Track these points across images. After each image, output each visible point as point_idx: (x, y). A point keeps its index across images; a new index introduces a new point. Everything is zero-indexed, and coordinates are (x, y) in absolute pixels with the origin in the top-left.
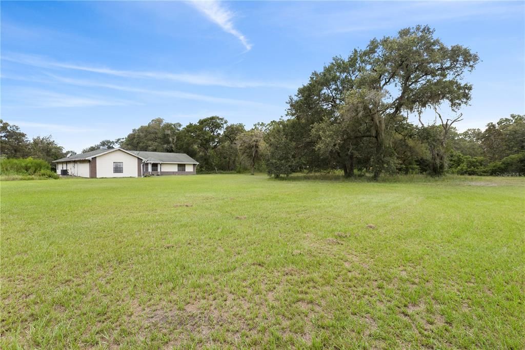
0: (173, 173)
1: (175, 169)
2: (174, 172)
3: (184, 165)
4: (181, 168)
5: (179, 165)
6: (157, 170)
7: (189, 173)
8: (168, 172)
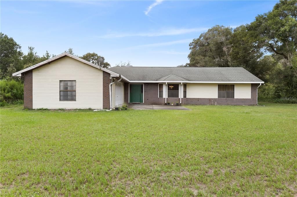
0: (210, 102)
1: (213, 93)
2: (210, 100)
3: (232, 87)
4: (224, 92)
5: (221, 87)
6: (178, 96)
7: (243, 102)
8: (198, 99)
